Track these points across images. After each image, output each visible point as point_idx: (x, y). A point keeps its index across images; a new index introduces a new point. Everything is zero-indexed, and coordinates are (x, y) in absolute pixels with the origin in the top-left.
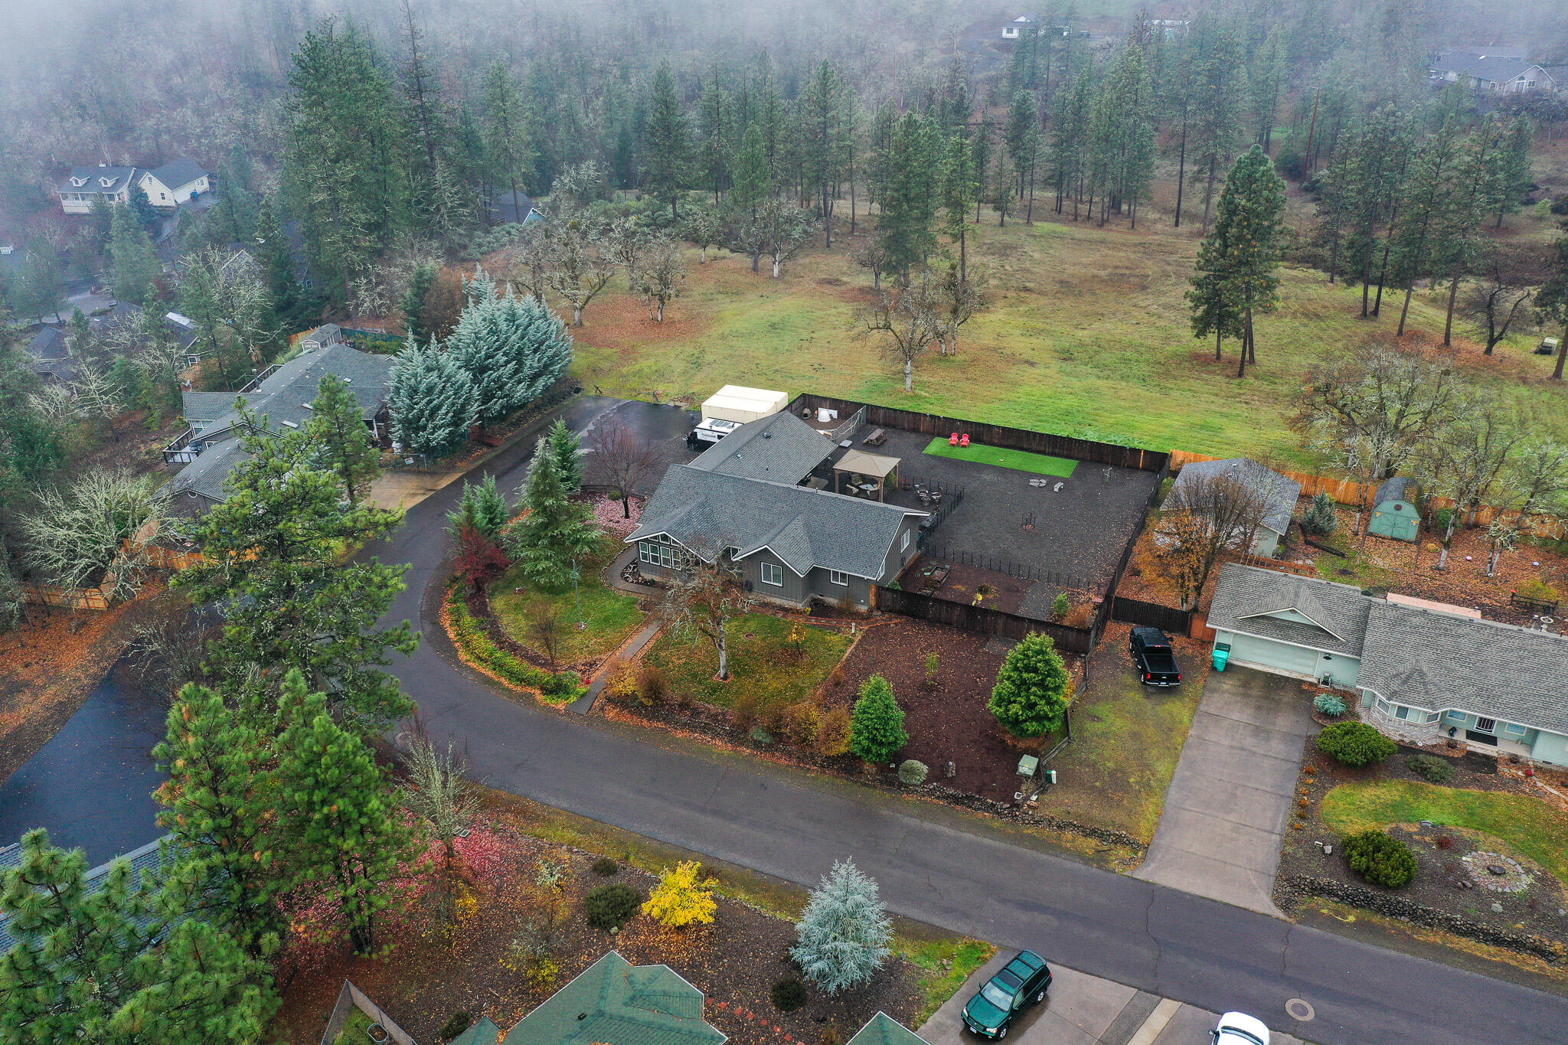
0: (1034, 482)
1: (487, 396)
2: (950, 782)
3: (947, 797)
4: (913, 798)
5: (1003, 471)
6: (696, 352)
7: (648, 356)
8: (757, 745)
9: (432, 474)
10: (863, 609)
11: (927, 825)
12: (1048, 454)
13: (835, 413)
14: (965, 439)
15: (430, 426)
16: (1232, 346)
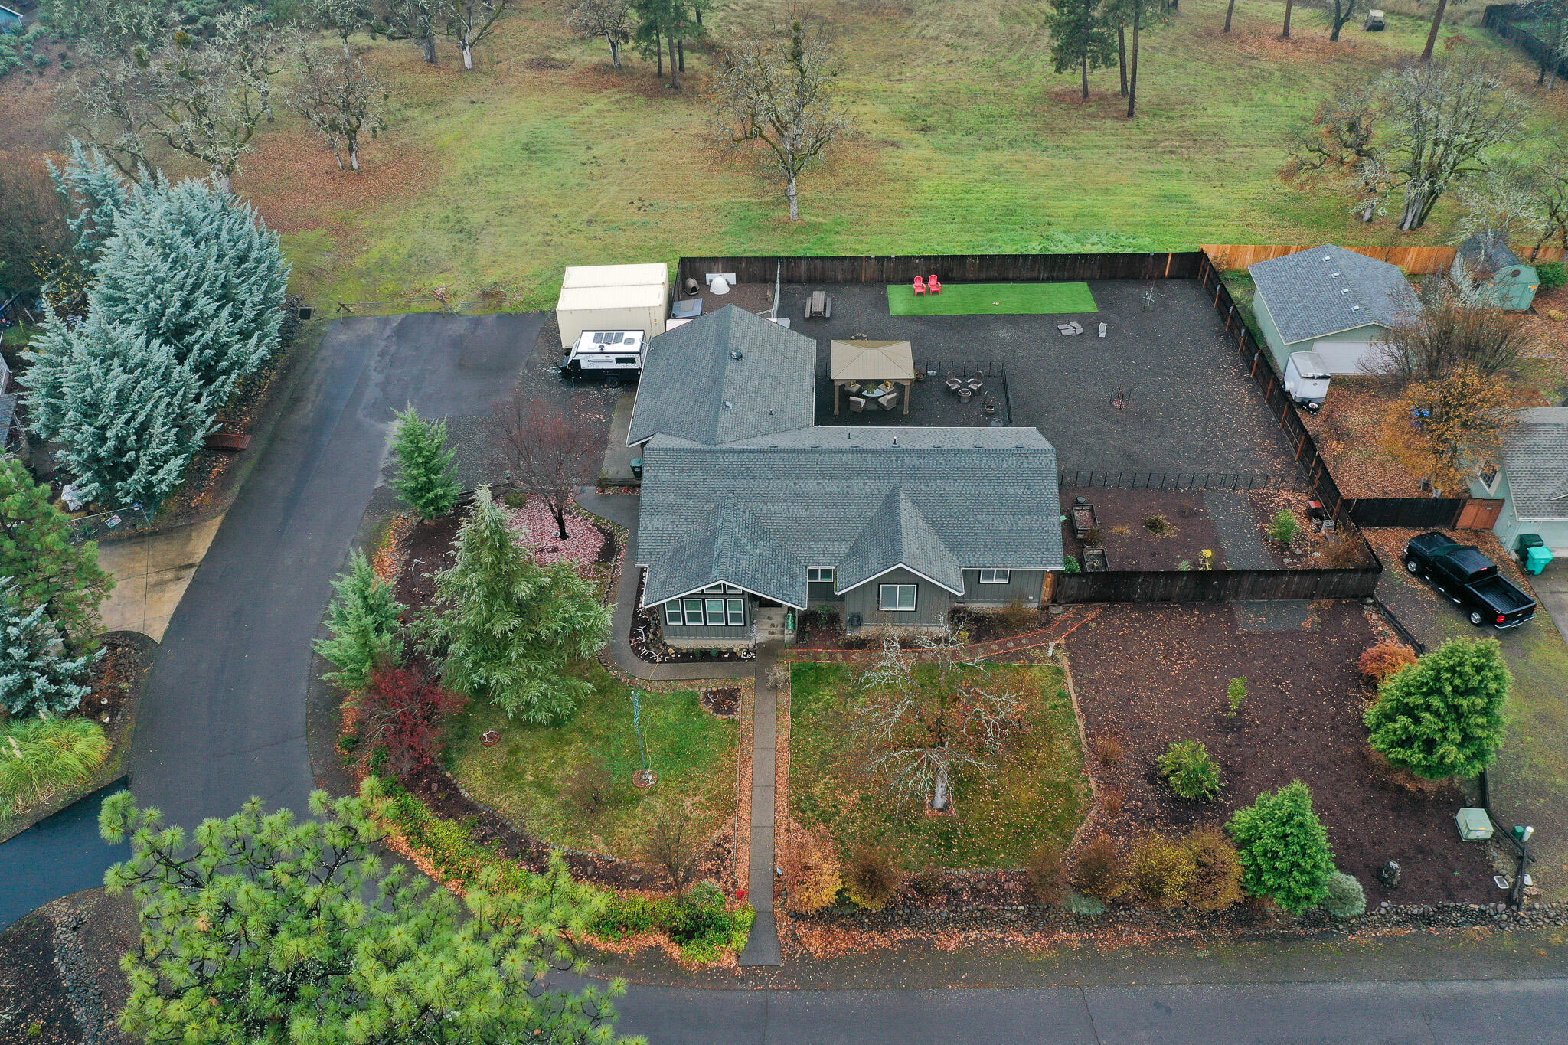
0: (1066, 329)
1: (207, 373)
2: (1400, 894)
3: (1411, 919)
4: (1363, 938)
5: (1012, 320)
6: (449, 212)
7: (380, 233)
8: (1082, 922)
9: (164, 533)
10: (1033, 606)
11: (1438, 989)
12: (1044, 281)
13: (732, 278)
14: (933, 281)
15: (145, 460)
16: (1106, 79)
